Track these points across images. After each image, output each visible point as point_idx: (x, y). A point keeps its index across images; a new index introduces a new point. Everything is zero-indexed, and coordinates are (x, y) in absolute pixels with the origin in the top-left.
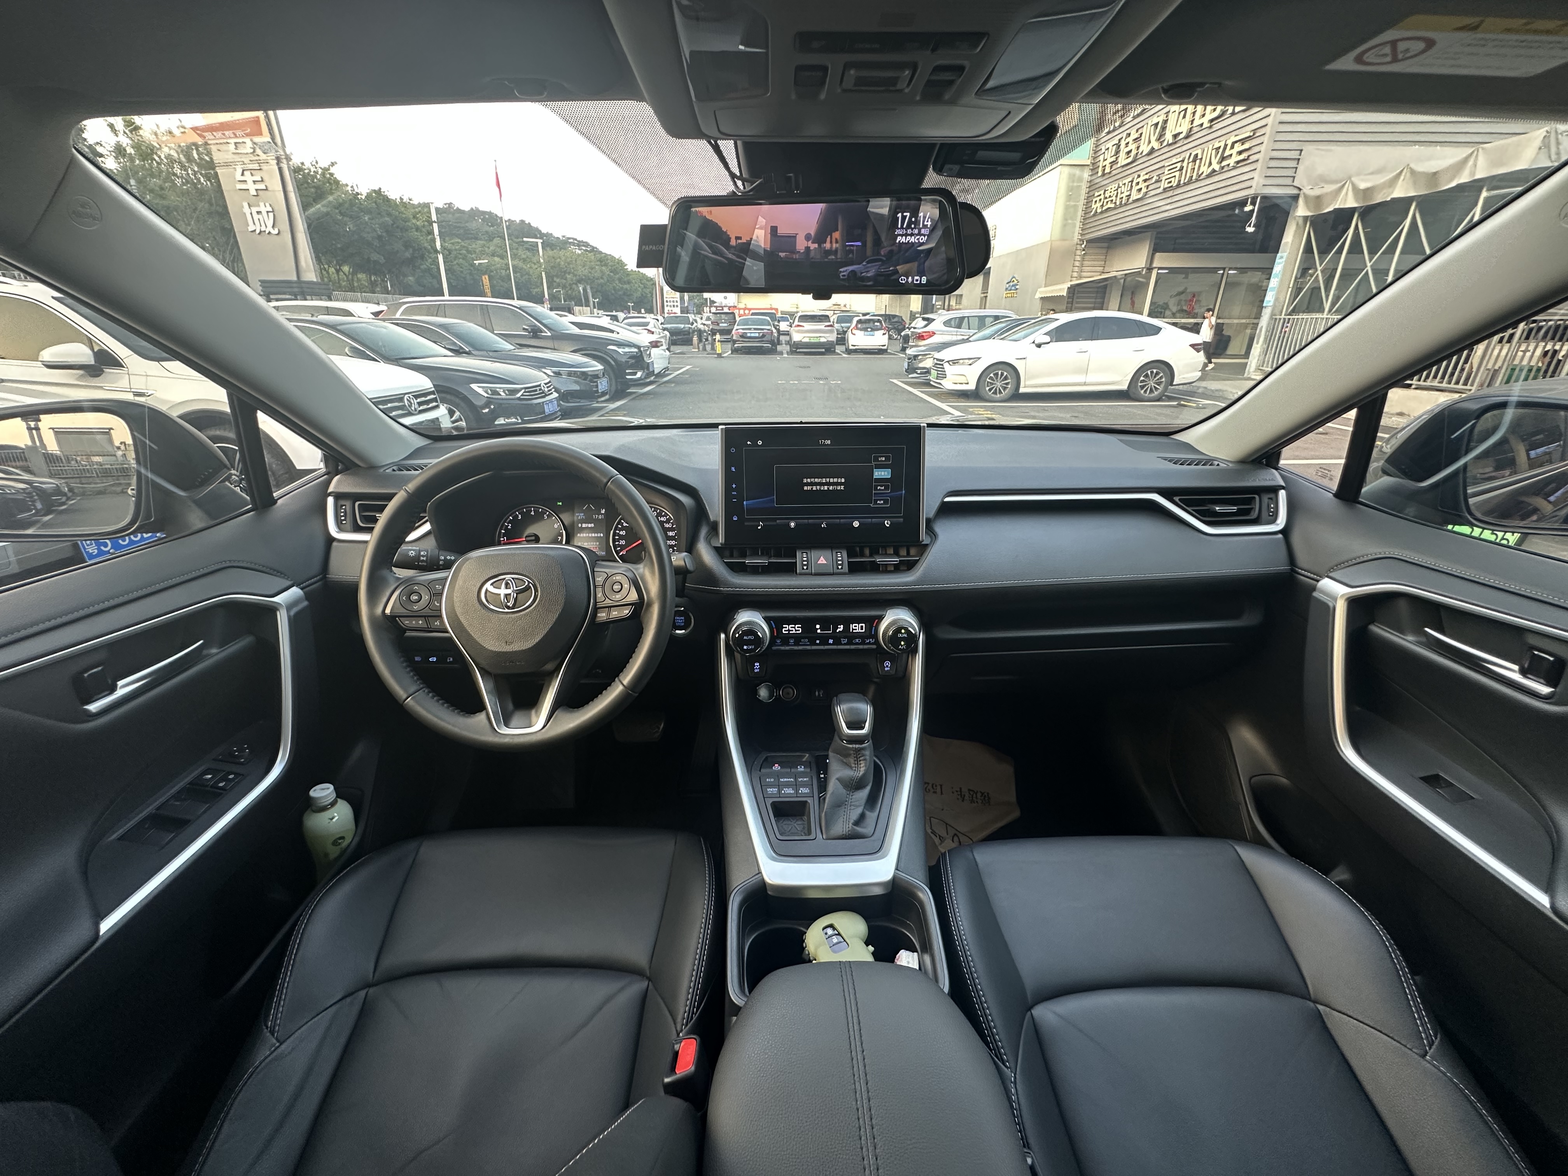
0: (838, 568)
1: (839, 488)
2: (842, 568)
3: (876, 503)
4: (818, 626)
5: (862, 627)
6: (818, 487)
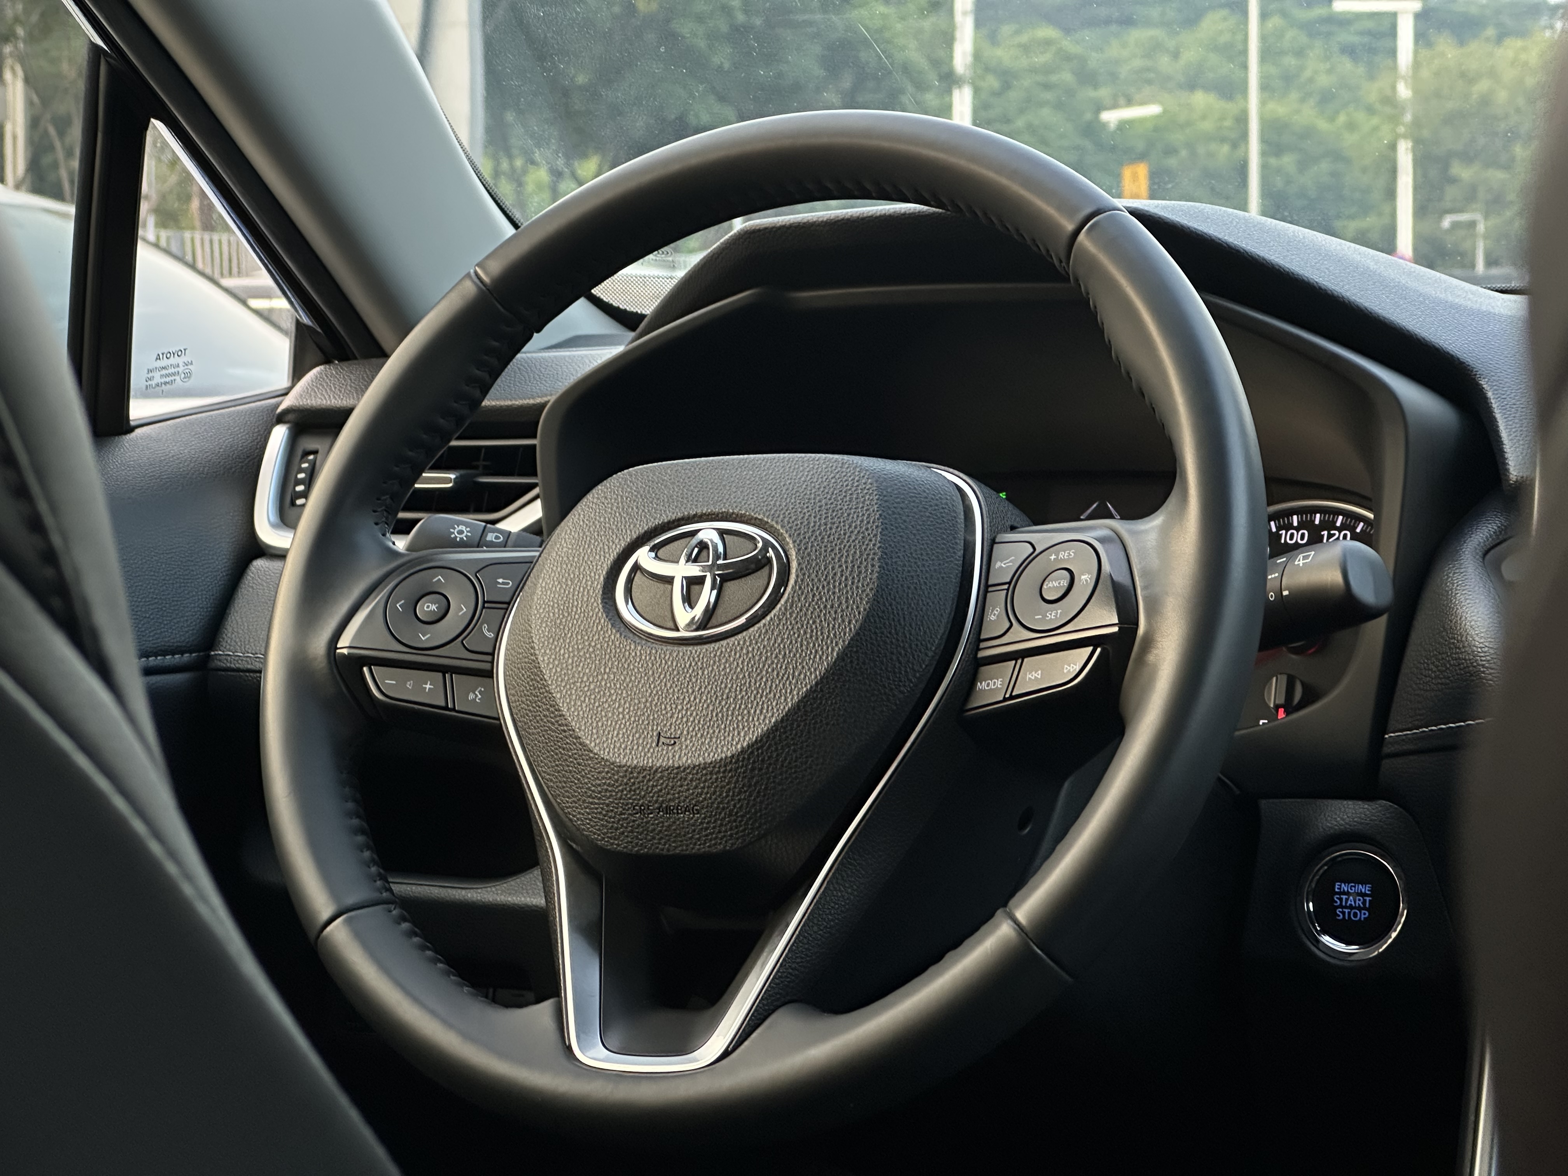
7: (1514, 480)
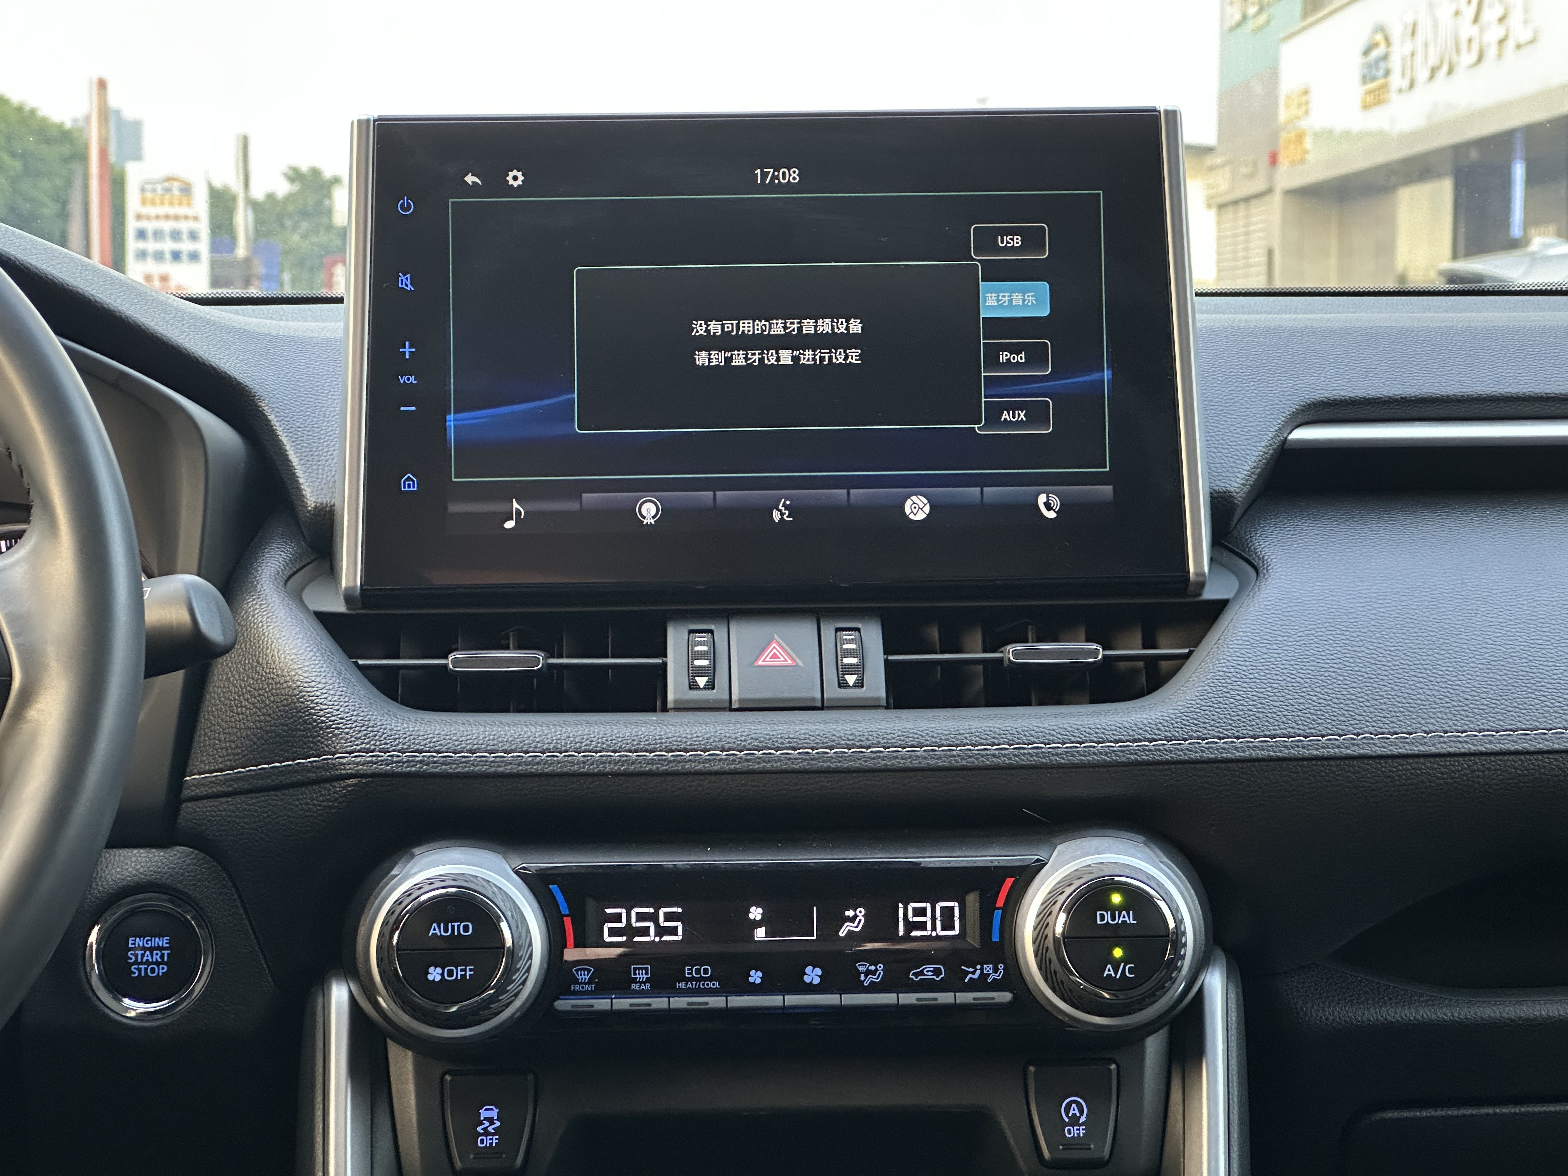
0: (843, 684)
1: (839, 358)
2: (860, 684)
3: (994, 419)
4: (756, 913)
5: (948, 914)
6: (755, 357)
7: (312, 506)
